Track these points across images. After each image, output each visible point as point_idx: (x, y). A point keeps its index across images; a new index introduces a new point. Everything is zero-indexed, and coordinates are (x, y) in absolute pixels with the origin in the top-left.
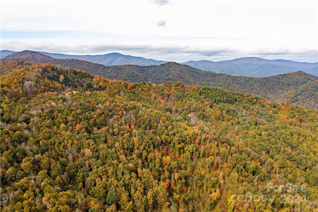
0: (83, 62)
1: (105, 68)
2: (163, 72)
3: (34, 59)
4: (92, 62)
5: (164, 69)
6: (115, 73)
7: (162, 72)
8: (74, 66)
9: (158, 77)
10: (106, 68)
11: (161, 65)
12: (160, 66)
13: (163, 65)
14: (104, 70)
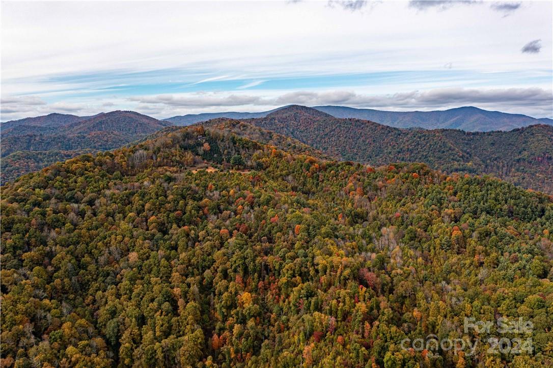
0: (366, 123)
1: (399, 135)
2: (513, 145)
3: (296, 119)
4: (381, 124)
5: (517, 139)
6: (413, 144)
7: (510, 144)
8: (349, 129)
9: (497, 155)
10: (401, 134)
11: (514, 130)
12: (511, 131)
13: (518, 130)
14: (396, 137)
